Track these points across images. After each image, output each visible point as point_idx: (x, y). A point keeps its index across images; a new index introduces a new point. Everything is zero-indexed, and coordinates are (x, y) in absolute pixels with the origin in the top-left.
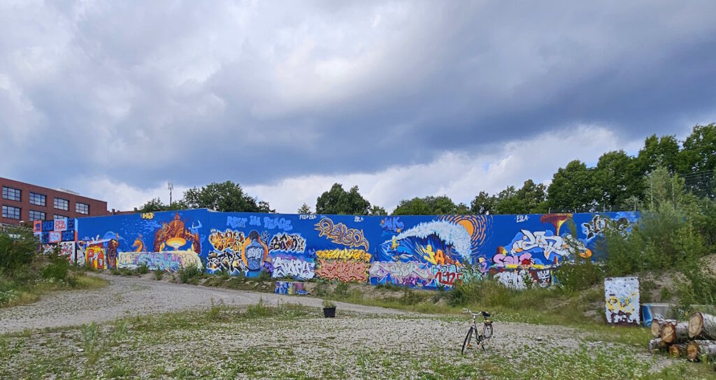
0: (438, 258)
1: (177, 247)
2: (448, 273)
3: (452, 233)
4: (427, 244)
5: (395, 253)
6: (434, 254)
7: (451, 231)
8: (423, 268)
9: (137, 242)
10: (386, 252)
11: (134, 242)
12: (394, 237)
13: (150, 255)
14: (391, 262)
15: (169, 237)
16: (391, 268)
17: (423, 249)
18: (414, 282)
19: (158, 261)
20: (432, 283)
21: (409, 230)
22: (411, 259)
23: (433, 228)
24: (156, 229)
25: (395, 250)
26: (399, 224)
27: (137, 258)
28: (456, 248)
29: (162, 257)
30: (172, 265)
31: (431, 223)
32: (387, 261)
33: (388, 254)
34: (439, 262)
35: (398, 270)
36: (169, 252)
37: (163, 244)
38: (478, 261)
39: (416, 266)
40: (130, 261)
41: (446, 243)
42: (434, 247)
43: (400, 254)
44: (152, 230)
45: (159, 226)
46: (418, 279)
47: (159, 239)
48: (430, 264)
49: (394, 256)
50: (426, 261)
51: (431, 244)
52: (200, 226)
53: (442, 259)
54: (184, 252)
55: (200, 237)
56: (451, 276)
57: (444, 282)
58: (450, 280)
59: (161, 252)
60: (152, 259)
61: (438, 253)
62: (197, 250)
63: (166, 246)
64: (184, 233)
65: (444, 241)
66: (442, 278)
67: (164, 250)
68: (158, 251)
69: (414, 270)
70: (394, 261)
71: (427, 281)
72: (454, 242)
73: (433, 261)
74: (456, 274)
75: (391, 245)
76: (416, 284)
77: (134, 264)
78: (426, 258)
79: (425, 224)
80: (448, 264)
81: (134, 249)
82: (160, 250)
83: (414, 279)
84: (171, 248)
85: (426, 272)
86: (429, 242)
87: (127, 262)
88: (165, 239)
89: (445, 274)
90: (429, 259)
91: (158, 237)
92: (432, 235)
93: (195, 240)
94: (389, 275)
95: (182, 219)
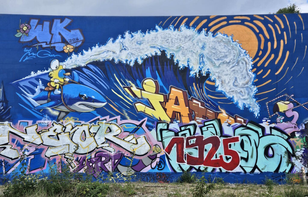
0: (171, 106)
2: (200, 139)
3: (205, 52)
4: (143, 77)
5: (57, 100)
6: (161, 98)
7: (203, 48)
8: (135, 131)
10: (30, 97)
12: (55, 63)
14: (46, 121)
16: (45, 135)
17: (134, 89)
18: (109, 166)
20: (159, 165)
21: (96, 49)
22: (102, 112)
23: (159, 43)
25: (57, 92)
26: (68, 36)
28: (218, 83)
31: (153, 33)
32: (35, 119)
33: (36, 104)
34: (175, 116)
35: (65, 138)
38: (276, 108)
39: (114, 128)
41: (192, 73)
42: (161, 83)
43: (72, 101)
46: (121, 159)
48: (154, 122)
49: (53, 107)
50: (140, 116)
51: (154, 77)
53: (184, 110)
56: (209, 147)
57: (191, 160)
58: (205, 155)
61: (172, 96)
65: (187, 70)
66: (186, 151)
69: (110, 136)
70: (52, 117)
71: (146, 160)
72: (212, 70)
73: (159, 113)
74: (221, 140)
75: (45, 83)
76: (116, 169)
78: (140, 107)
79: (138, 35)
80: (200, 120)
83: (109, 158)
85: (142, 139)
86: (148, 72)
89: (193, 141)
90: (149, 111)
92: (155, 57)
94: (38, 153)
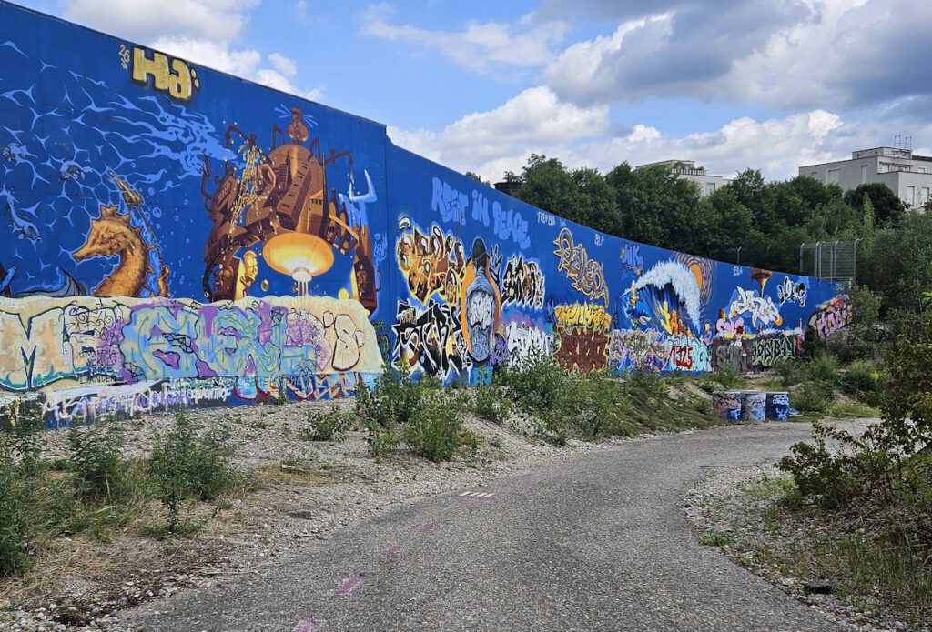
1: (302, 278)
9: (105, 228)
10: (625, 310)
11: (86, 227)
12: (633, 283)
13: (189, 316)
15: (275, 224)
19: (230, 351)
24: (218, 173)
25: (635, 307)
27: (114, 334)
29: (247, 327)
30: (289, 366)
36: (275, 301)
37: (251, 260)
38: (705, 328)
40: (65, 358)
43: (640, 315)
44: (193, 169)
45: (226, 155)
47: (232, 229)
49: (633, 320)
52: (371, 195)
54: (326, 301)
55: (371, 241)
59: (243, 301)
60: (201, 342)
62: (367, 299)
63: (264, 269)
64: (326, 219)
67: (253, 290)
68: (231, 295)
72: (687, 298)
77: (90, 375)
81: (90, 277)
82: (240, 287)
84: (284, 284)
87: (39, 370)
88: (254, 235)
91: (228, 215)
93: (360, 251)
95: (313, 145)
